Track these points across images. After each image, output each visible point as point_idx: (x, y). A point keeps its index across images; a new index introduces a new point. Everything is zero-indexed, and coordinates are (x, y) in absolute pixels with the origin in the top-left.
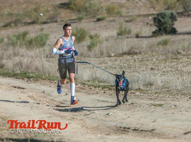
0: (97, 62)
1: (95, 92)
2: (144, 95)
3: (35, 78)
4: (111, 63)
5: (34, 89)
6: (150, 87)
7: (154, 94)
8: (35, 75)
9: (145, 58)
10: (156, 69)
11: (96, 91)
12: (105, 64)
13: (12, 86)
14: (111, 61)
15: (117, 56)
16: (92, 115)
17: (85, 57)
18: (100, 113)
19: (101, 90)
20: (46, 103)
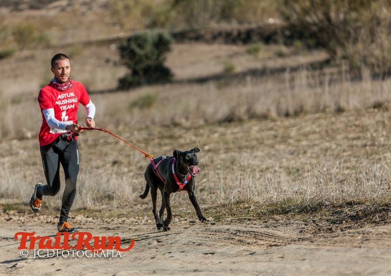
2: (93, 221)
6: (108, 204)
7: (116, 219)
9: (102, 138)
10: (124, 163)
14: (25, 148)
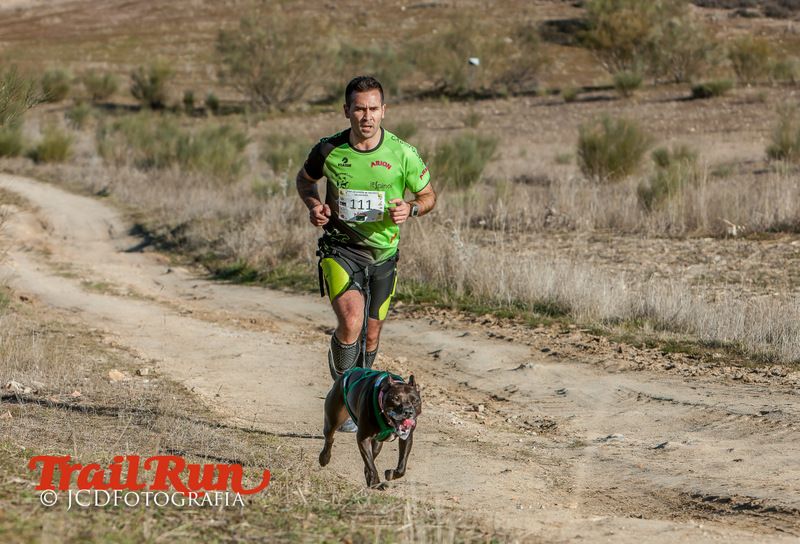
0: (667, 255)
1: (632, 363)
3: (412, 302)
4: (724, 262)
5: (400, 342)
8: (413, 290)
11: (638, 359)
12: (701, 265)
13: (320, 329)
15: (751, 236)
16: (601, 444)
17: (624, 234)
18: (631, 441)
19: (660, 356)
20: (439, 395)
